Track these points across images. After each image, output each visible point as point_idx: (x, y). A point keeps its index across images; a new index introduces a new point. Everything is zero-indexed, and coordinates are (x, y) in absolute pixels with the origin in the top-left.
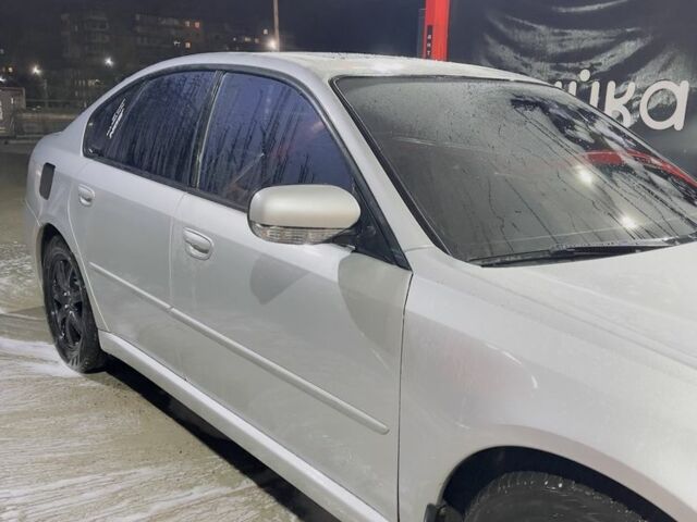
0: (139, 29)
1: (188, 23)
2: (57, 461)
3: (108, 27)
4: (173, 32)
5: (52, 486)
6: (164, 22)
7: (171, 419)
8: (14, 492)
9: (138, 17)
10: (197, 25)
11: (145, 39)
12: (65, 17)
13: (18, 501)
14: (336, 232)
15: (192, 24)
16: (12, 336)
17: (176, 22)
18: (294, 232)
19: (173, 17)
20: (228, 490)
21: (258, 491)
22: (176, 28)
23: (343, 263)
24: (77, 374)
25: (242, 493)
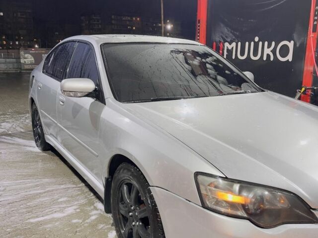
0: (113, 22)
1: (134, 18)
2: (22, 175)
3: (100, 22)
4: (128, 23)
5: (17, 182)
6: (124, 19)
7: (66, 166)
8: (5, 183)
9: (113, 17)
10: (138, 19)
11: (116, 27)
12: (82, 18)
13: (5, 185)
14: (86, 93)
15: (136, 19)
16: (23, 139)
17: (129, 18)
18: (74, 93)
19: (128, 16)
20: (75, 186)
21: (85, 187)
22: (129, 21)
23: (92, 103)
24: (40, 151)
25: (79, 187)
